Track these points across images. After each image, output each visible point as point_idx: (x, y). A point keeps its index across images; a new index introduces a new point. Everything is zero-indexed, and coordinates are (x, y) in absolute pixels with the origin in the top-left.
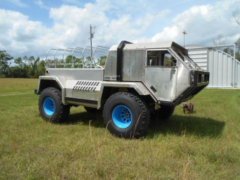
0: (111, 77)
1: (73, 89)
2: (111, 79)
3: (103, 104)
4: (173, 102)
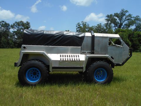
1: (61, 60)
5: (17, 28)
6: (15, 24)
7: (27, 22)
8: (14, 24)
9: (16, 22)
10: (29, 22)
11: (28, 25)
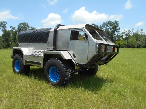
0: (51, 48)
1: (30, 55)
2: (51, 49)
3: (44, 65)
4: (86, 64)
5: (105, 29)
6: (104, 25)
7: (115, 21)
8: (102, 25)
9: (104, 23)
10: (117, 21)
11: (116, 24)
